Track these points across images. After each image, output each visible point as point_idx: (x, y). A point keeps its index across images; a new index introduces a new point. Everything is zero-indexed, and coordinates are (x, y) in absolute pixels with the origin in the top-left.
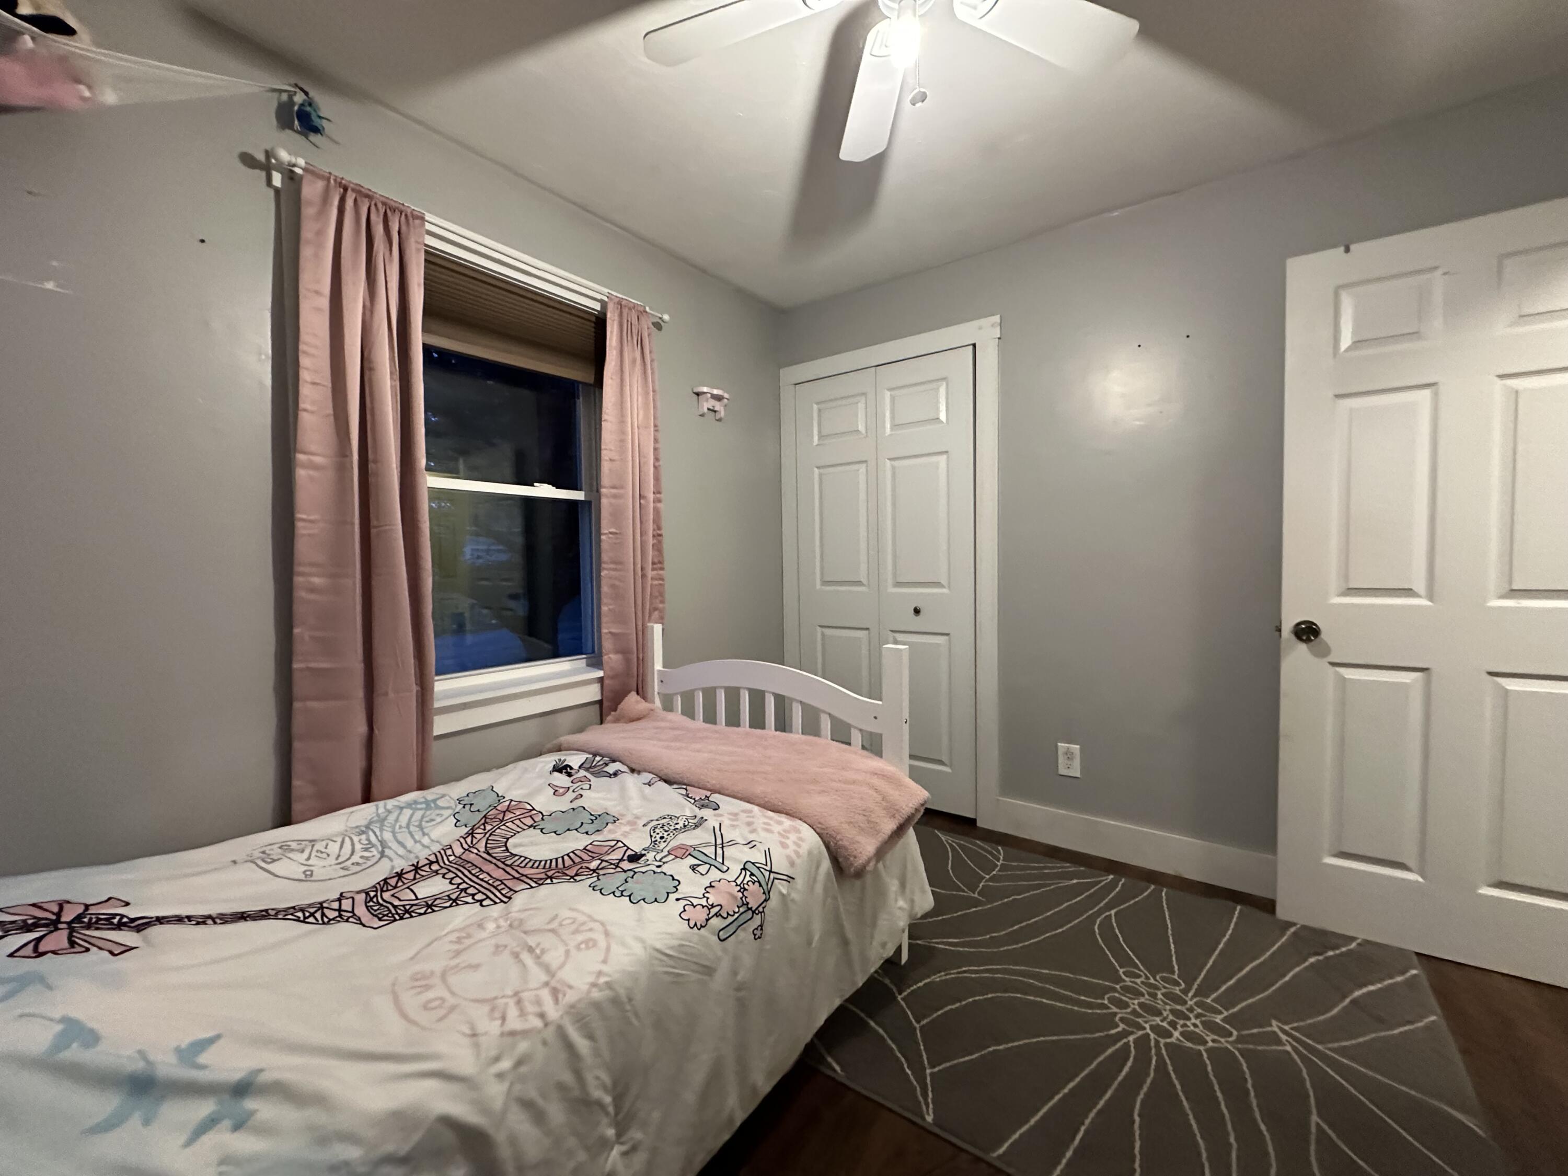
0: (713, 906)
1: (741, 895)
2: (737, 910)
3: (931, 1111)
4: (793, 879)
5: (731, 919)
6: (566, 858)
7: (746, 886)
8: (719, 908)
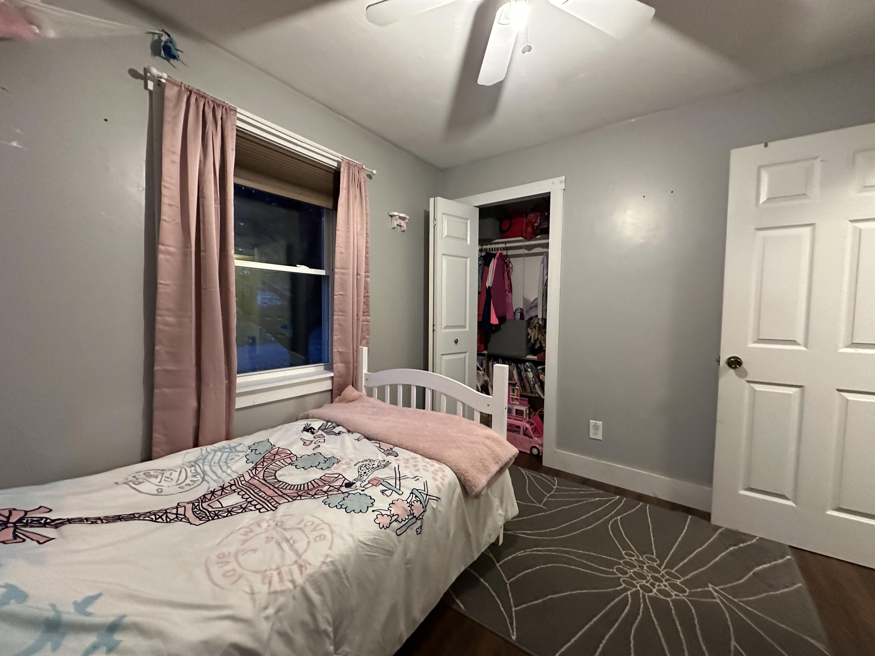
0: (393, 515)
1: (410, 509)
2: (407, 517)
3: (515, 633)
4: (440, 499)
5: (403, 523)
6: (309, 484)
7: (413, 504)
8: (397, 516)
